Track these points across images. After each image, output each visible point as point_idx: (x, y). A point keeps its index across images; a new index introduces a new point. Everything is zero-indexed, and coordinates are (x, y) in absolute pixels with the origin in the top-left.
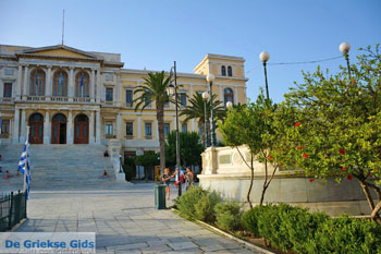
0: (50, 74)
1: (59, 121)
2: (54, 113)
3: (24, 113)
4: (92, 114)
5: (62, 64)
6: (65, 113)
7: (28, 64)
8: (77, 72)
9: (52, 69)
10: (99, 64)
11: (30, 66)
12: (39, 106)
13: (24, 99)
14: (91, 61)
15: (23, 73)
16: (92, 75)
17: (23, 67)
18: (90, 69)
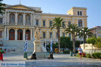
0: (16, 15)
1: (20, 32)
2: (18, 29)
3: (8, 29)
4: (32, 30)
5: (21, 11)
6: (22, 29)
7: (9, 11)
8: (26, 14)
9: (17, 13)
10: (34, 12)
11: (10, 12)
12: (13, 27)
13: (8, 24)
14: (31, 10)
15: (7, 15)
16: (31, 16)
17: (7, 12)
18: (31, 13)
